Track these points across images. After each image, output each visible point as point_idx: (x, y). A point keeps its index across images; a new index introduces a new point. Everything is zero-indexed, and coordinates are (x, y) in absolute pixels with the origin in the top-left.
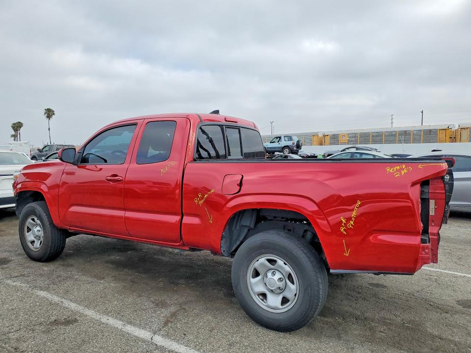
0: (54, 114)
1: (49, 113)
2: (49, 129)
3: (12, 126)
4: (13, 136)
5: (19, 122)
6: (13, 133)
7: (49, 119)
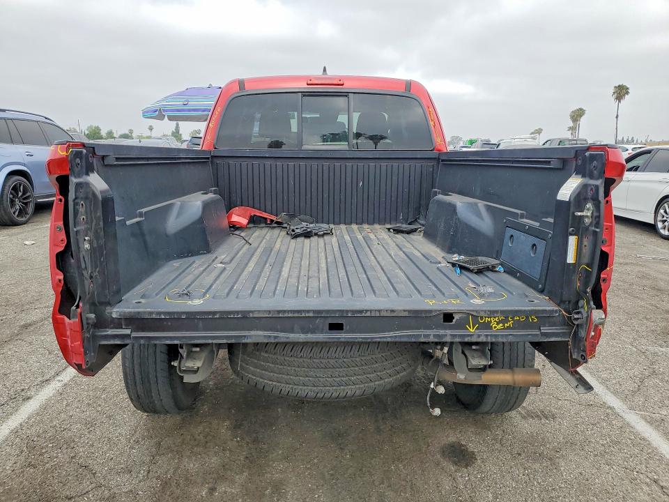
0: (627, 93)
1: (621, 92)
2: (617, 117)
3: (570, 115)
4: (570, 128)
5: (581, 109)
6: (571, 124)
7: (620, 101)
